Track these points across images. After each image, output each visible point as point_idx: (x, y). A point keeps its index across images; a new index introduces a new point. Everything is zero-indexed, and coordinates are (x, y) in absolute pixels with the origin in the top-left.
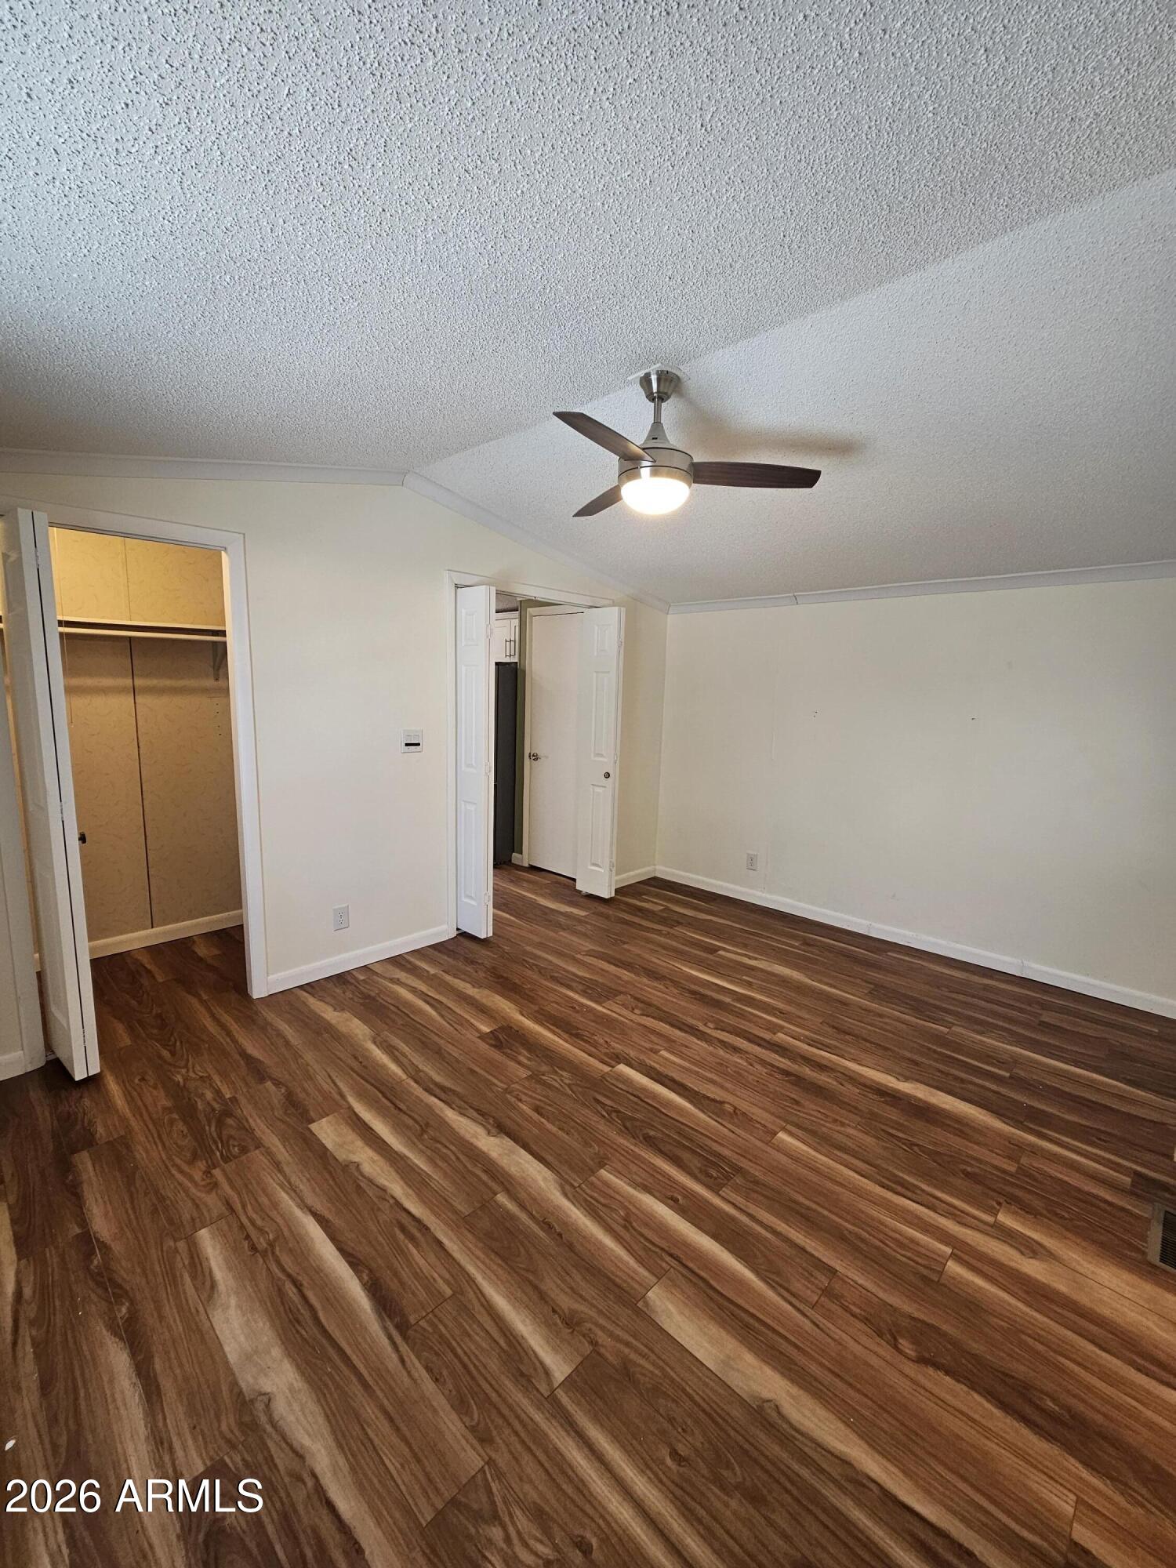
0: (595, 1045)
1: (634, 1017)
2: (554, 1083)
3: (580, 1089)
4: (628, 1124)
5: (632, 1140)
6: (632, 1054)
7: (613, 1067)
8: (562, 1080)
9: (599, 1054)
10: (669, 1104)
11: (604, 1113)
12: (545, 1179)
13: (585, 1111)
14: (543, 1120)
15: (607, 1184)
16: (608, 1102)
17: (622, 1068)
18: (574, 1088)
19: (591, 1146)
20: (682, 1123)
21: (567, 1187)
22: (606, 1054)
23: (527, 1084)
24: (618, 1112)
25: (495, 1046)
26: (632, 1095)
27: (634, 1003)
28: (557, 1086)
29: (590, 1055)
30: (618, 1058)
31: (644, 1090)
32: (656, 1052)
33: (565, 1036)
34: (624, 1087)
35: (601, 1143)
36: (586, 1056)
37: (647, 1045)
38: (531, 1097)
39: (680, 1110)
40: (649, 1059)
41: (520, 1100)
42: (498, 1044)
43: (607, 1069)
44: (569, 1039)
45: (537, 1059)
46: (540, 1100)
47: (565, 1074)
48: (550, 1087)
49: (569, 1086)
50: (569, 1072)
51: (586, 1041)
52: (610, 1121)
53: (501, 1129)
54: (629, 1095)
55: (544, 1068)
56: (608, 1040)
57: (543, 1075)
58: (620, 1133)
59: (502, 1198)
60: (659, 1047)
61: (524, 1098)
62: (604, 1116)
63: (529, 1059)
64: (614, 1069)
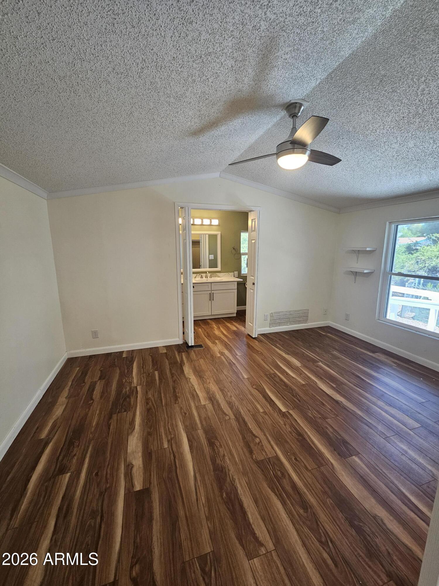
0: (292, 426)
1: (262, 437)
2: (316, 413)
3: (305, 407)
4: (291, 391)
5: (292, 387)
6: (276, 415)
7: (287, 411)
8: (312, 412)
9: (291, 420)
10: (273, 392)
11: (298, 396)
12: (322, 386)
13: (305, 399)
14: (321, 400)
15: (304, 381)
16: (295, 399)
17: (284, 410)
18: (307, 407)
19: (306, 389)
20: (272, 386)
21: (315, 383)
22: (288, 418)
23: (328, 416)
24: (293, 396)
25: (347, 443)
26: (285, 399)
27: (255, 449)
28: (314, 411)
29: (296, 420)
30: (283, 415)
31: (279, 399)
32: (265, 412)
33: (306, 436)
34: (287, 403)
35: (303, 390)
36: (298, 421)
37: (266, 417)
38: (326, 410)
39: (271, 391)
40: (269, 410)
41: (330, 410)
42: (345, 444)
43: (291, 412)
44: (304, 434)
45: (323, 427)
46: (322, 407)
47: (310, 415)
48: (317, 411)
49: (309, 409)
50: (308, 415)
51: (296, 429)
52: (297, 394)
53: (337, 402)
54: (286, 399)
55: (319, 421)
56: (284, 426)
57: (320, 417)
58: (295, 390)
59: (335, 386)
60: (262, 414)
61: (329, 410)
62: (299, 395)
63: (327, 428)
64: (287, 410)
